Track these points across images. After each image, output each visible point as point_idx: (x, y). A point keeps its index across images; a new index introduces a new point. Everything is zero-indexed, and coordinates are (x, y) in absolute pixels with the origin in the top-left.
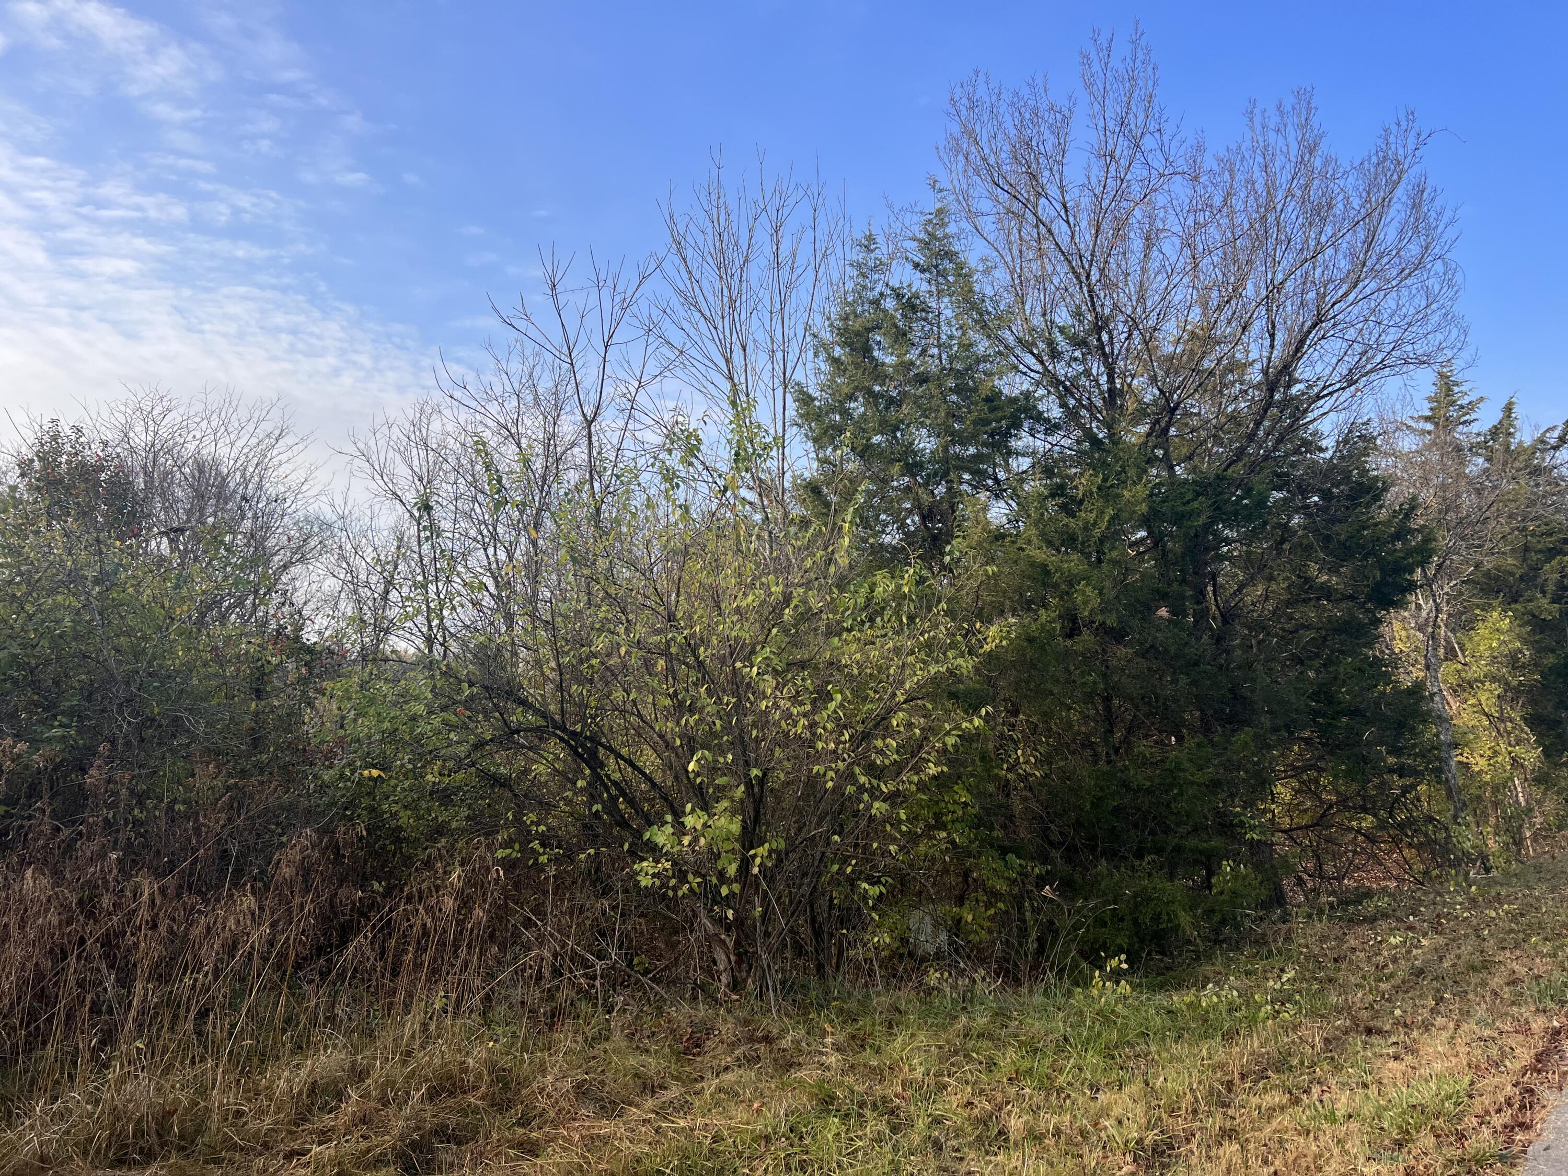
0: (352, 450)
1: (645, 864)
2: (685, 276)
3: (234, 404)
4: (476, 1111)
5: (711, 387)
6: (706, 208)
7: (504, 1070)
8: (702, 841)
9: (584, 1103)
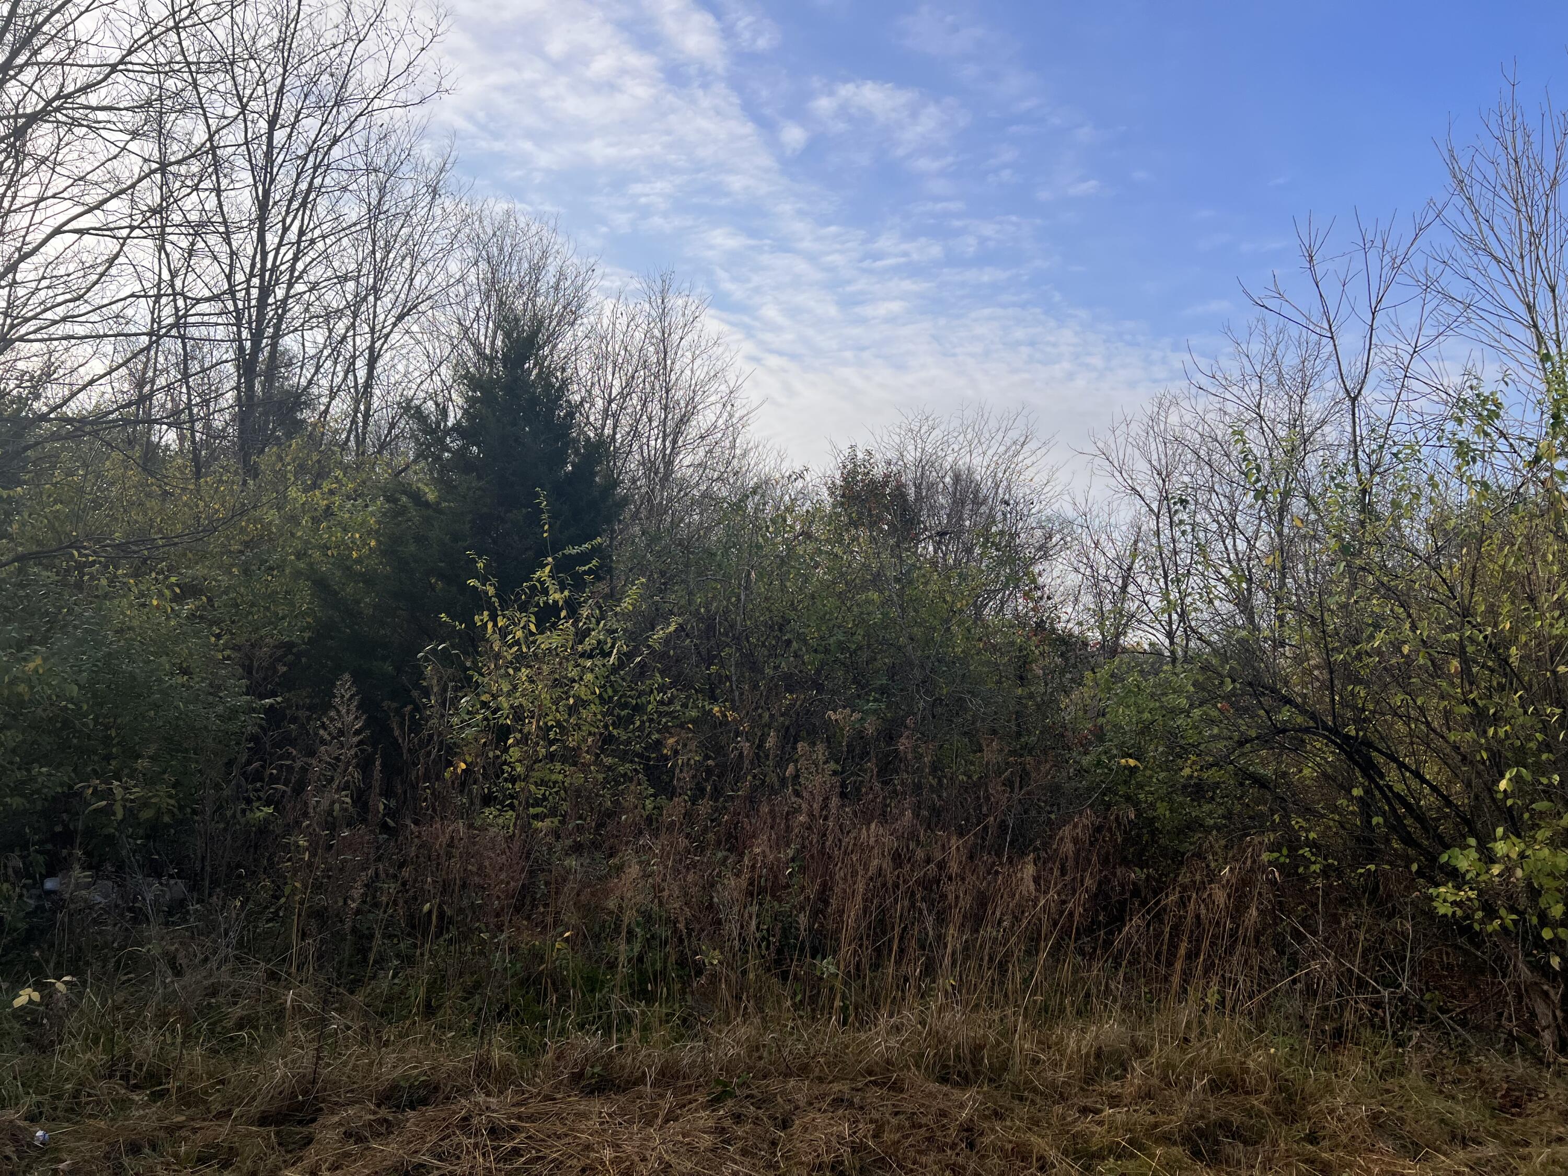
0: (1093, 450)
1: (1442, 889)
2: (1470, 216)
3: (985, 417)
4: (1260, 1114)
5: (1506, 341)
6: (1497, 134)
7: (1286, 1080)
8: (1519, 873)
9: (1382, 1136)
